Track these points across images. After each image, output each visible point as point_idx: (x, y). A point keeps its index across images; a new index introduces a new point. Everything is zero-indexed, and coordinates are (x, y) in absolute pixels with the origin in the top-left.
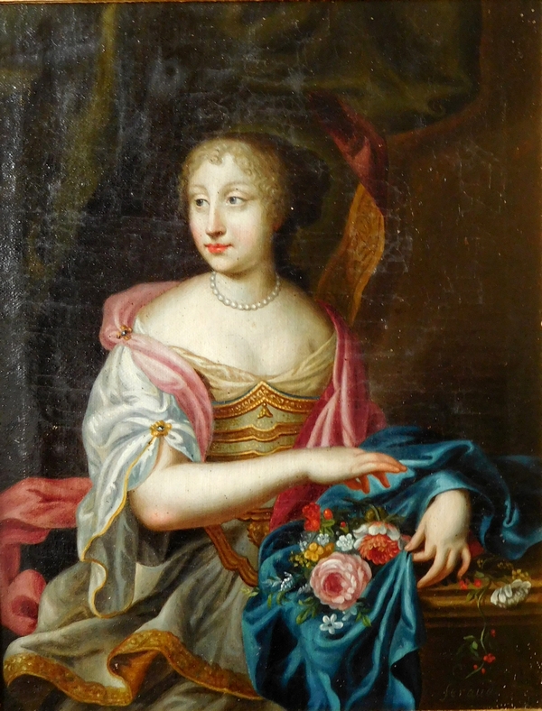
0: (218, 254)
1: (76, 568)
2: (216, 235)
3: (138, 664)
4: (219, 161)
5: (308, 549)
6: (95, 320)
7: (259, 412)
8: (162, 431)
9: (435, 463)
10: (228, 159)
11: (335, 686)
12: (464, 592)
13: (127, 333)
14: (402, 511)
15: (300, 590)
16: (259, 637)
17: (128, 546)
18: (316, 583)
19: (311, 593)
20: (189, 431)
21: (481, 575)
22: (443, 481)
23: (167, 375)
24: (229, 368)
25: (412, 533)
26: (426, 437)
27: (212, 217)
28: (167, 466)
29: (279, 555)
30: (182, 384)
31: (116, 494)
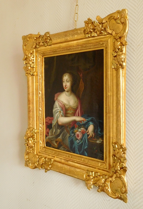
0: (66, 89)
1: (52, 129)
2: (65, 86)
3: (58, 142)
4: (66, 76)
5: (75, 130)
6: (54, 97)
7: (70, 110)
8: (60, 112)
9: (90, 120)
10: (67, 76)
11: (78, 150)
12: (94, 140)
13: (57, 99)
14: (86, 127)
15: (74, 136)
16: (70, 141)
17: (57, 127)
18: (76, 135)
19: (75, 137)
20: (63, 112)
21: (95, 138)
22: (91, 123)
23: (60, 104)
24: (67, 104)
25: (87, 130)
26: (88, 116)
27: (65, 84)
28: (61, 117)
29: (72, 131)
30: (62, 106)
31: (56, 120)
